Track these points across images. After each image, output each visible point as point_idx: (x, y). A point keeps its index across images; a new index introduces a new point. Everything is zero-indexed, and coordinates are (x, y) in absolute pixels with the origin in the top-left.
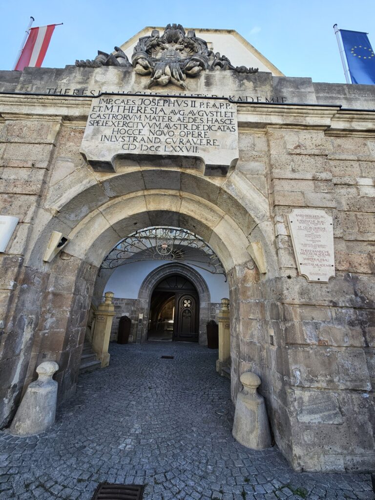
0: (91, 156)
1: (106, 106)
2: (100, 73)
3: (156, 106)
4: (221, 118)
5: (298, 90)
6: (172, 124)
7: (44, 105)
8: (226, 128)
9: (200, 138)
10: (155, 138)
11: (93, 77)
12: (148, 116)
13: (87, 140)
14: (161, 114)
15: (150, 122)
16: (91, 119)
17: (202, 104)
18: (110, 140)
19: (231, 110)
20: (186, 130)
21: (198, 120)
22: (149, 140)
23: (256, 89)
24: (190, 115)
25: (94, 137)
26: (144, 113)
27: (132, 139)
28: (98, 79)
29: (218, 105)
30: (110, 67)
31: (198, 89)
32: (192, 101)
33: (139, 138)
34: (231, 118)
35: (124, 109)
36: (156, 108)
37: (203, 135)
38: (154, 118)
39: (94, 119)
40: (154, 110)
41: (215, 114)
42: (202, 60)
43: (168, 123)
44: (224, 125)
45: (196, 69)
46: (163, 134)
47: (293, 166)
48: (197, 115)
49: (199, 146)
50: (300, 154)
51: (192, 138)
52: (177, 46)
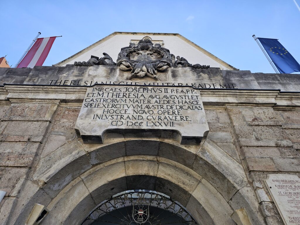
0: (84, 131)
1: (98, 93)
2: (93, 69)
3: (137, 93)
4: (189, 100)
5: (243, 79)
6: (151, 105)
7: (47, 92)
8: (194, 107)
9: (174, 115)
10: (138, 116)
11: (87, 72)
12: (132, 99)
13: (82, 119)
14: (142, 98)
15: (133, 104)
16: (85, 103)
17: (173, 90)
18: (101, 118)
19: (195, 95)
20: (162, 110)
21: (171, 102)
22: (133, 118)
23: (211, 78)
24: (165, 99)
25: (88, 116)
26: (129, 97)
27: (119, 117)
28: (90, 73)
29: (185, 91)
30: (100, 66)
31: (167, 79)
32: (165, 89)
33: (125, 116)
34: (197, 100)
35: (113, 95)
36: (138, 94)
37: (176, 113)
38: (137, 101)
39: (88, 103)
40: (136, 95)
41: (184, 97)
42: (169, 62)
43: (147, 104)
44: (193, 105)
45: (165, 67)
46: (144, 112)
47: (256, 135)
48: (170, 99)
49: (175, 121)
50: (258, 125)
51: (168, 115)
52: (148, 52)
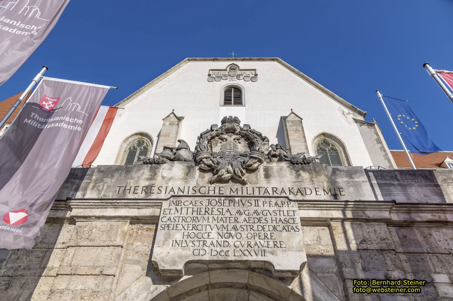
0: (163, 264)
1: (176, 208)
2: (167, 168)
3: (222, 207)
4: (285, 217)
5: (352, 180)
6: (238, 225)
7: (116, 207)
8: (290, 228)
9: (267, 240)
10: (224, 241)
11: (160, 174)
12: (216, 217)
13: (159, 247)
14: (228, 215)
15: (218, 224)
16: (162, 223)
17: (265, 203)
18: (180, 245)
19: (292, 209)
20: (252, 232)
21: (263, 221)
22: (218, 244)
23: (313, 179)
24: (255, 216)
25: (166, 242)
26: (212, 214)
27: (201, 243)
28: (165, 175)
29: (279, 203)
30: (175, 162)
31: (259, 182)
32: (255, 200)
33: (209, 242)
34: (294, 217)
35: (193, 211)
36: (222, 209)
37: (269, 236)
38: (222, 219)
39: (165, 223)
41: (278, 212)
42: (260, 158)
43: (235, 224)
44: (288, 225)
45: (256, 165)
46: (231, 236)
47: (363, 264)
48: (261, 215)
49: (267, 249)
50: (367, 250)
51: (260, 240)
52: (234, 137)
